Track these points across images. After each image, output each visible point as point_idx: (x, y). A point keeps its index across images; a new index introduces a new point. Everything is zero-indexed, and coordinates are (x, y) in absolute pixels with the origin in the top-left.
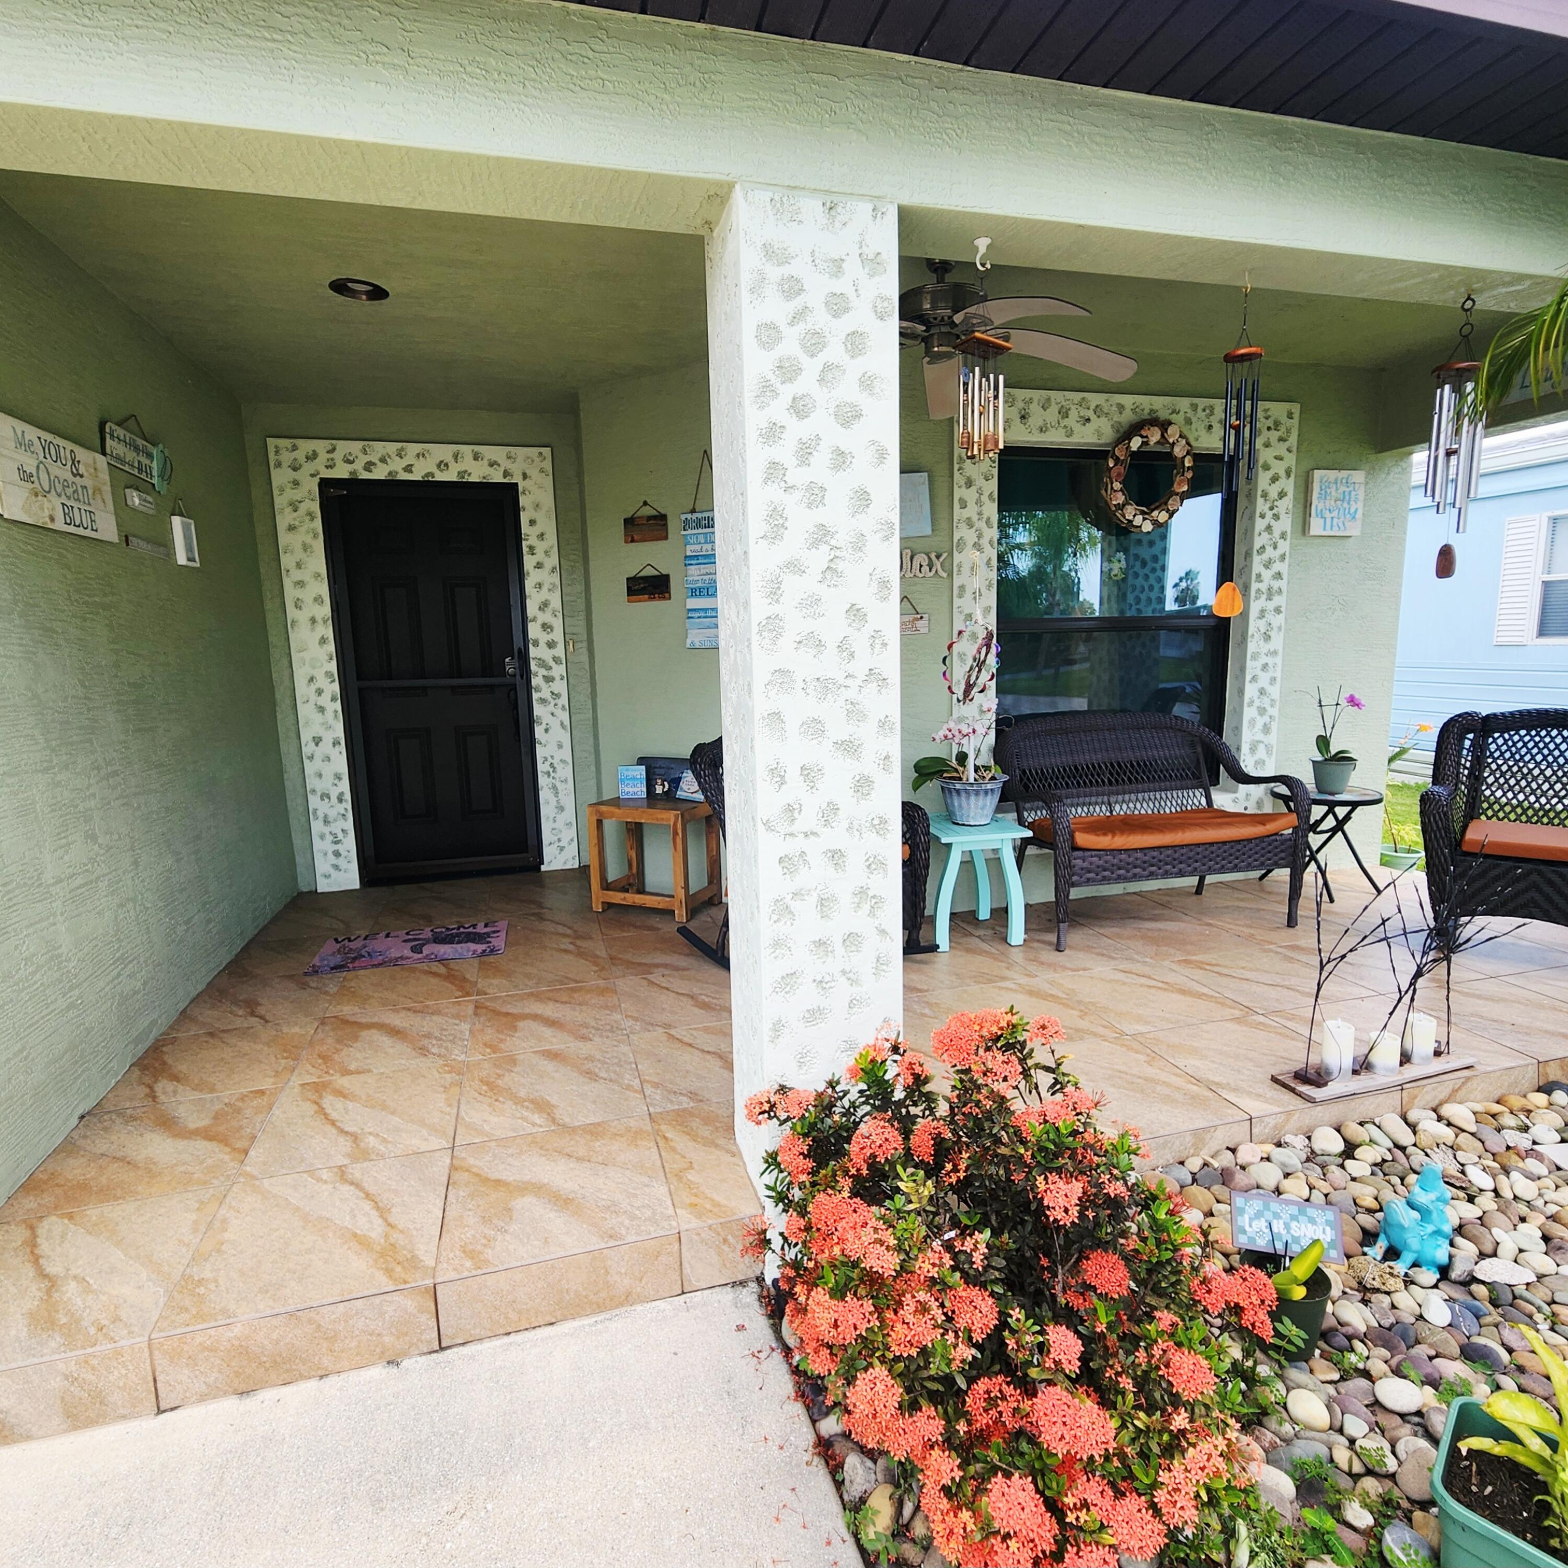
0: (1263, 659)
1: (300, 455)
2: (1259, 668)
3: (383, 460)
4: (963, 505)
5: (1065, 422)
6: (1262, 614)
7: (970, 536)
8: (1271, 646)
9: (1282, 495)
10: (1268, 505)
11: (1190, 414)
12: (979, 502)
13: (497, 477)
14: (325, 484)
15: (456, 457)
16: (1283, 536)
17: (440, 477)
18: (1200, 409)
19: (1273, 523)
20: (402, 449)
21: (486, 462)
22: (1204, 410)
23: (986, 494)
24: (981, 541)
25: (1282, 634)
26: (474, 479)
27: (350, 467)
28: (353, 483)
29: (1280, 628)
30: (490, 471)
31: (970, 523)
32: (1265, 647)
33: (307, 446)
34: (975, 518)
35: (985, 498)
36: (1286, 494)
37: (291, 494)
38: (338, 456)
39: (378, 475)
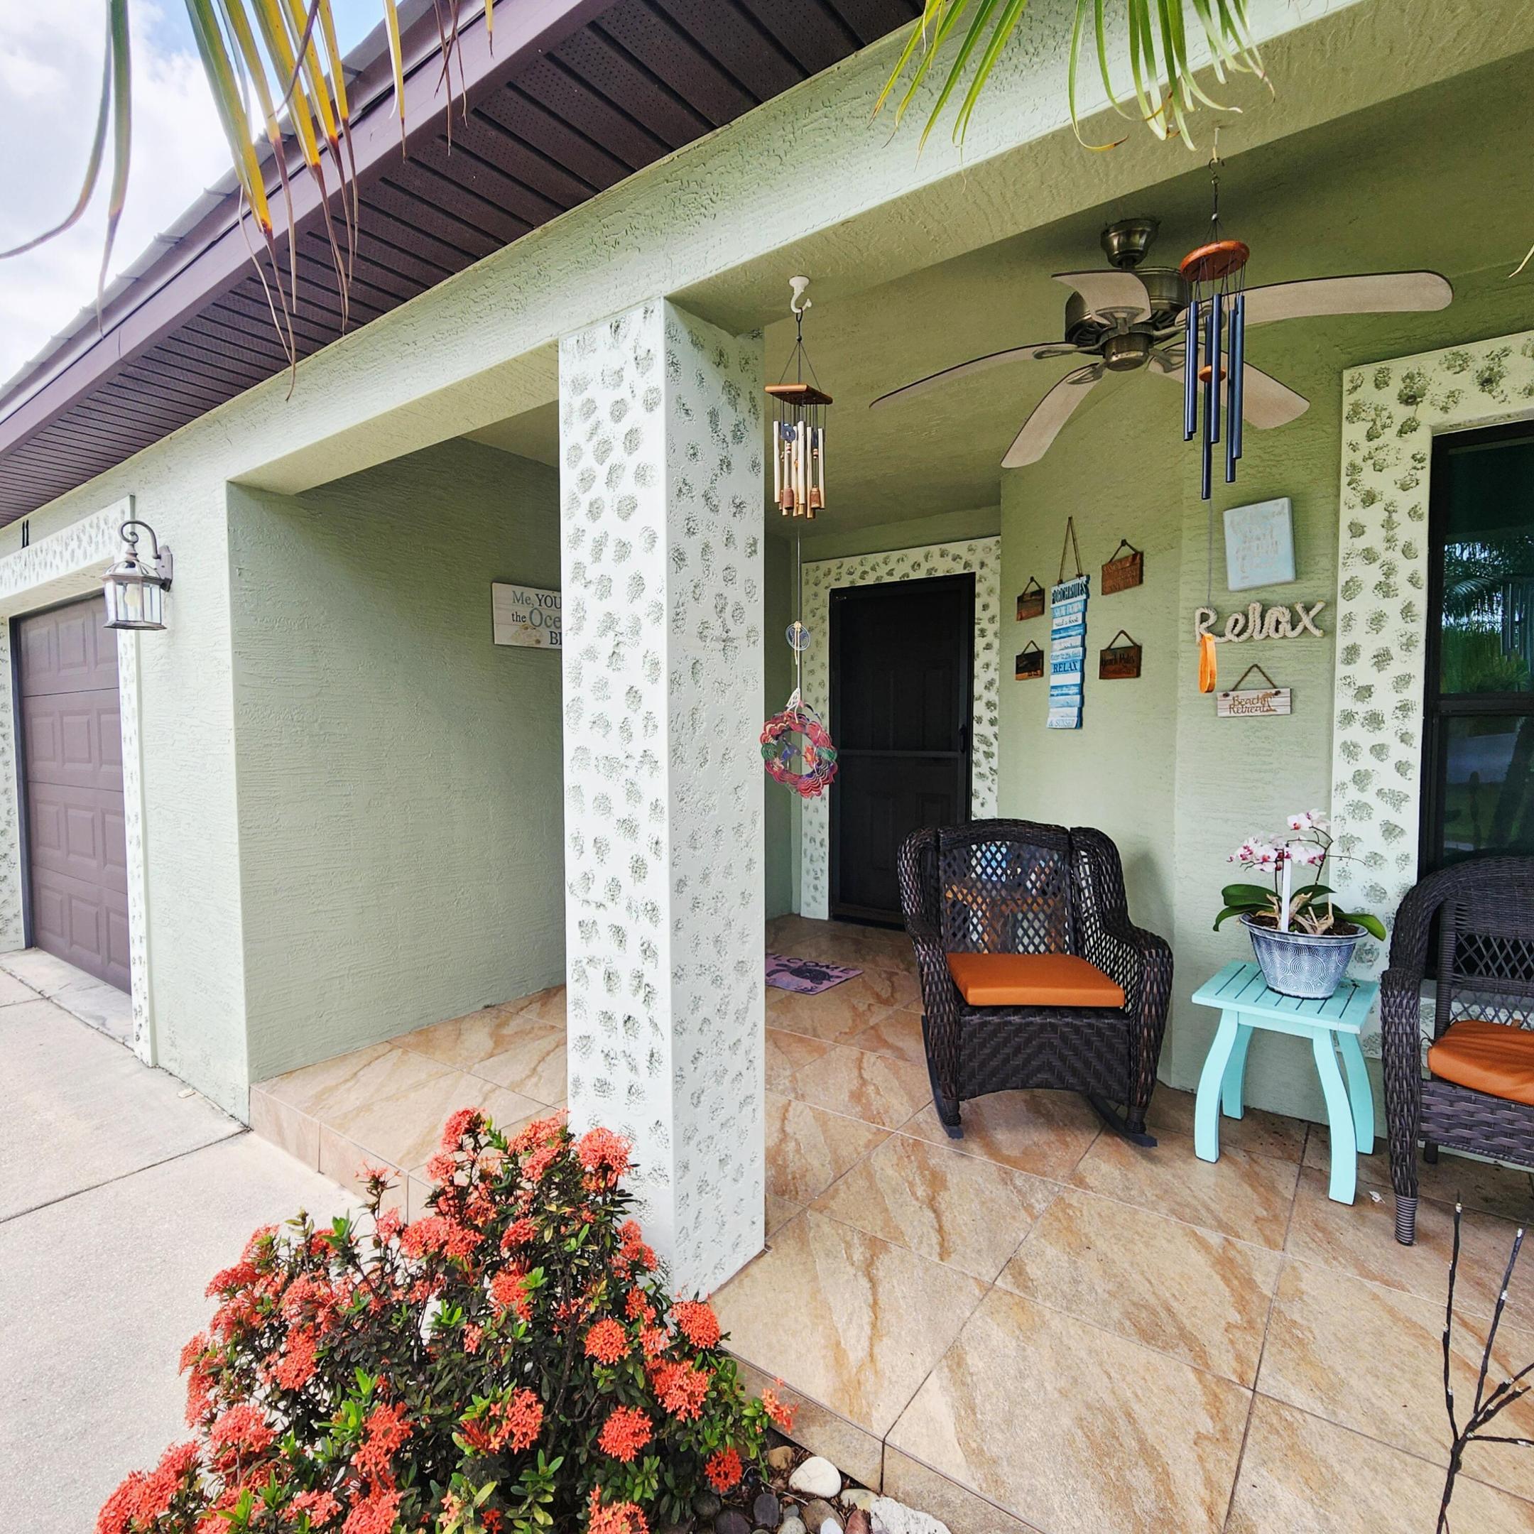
1: (820, 573)
3: (873, 569)
4: (1357, 530)
7: (1369, 574)
12: (1388, 525)
13: (959, 570)
14: (834, 593)
15: (926, 558)
17: (914, 576)
20: (888, 557)
21: (950, 558)
23: (1405, 510)
26: (940, 574)
27: (851, 578)
28: (853, 590)
30: (953, 564)
31: (1369, 556)
33: (824, 565)
34: (1380, 547)
35: (1401, 516)
37: (814, 604)
38: (844, 570)
39: (870, 580)
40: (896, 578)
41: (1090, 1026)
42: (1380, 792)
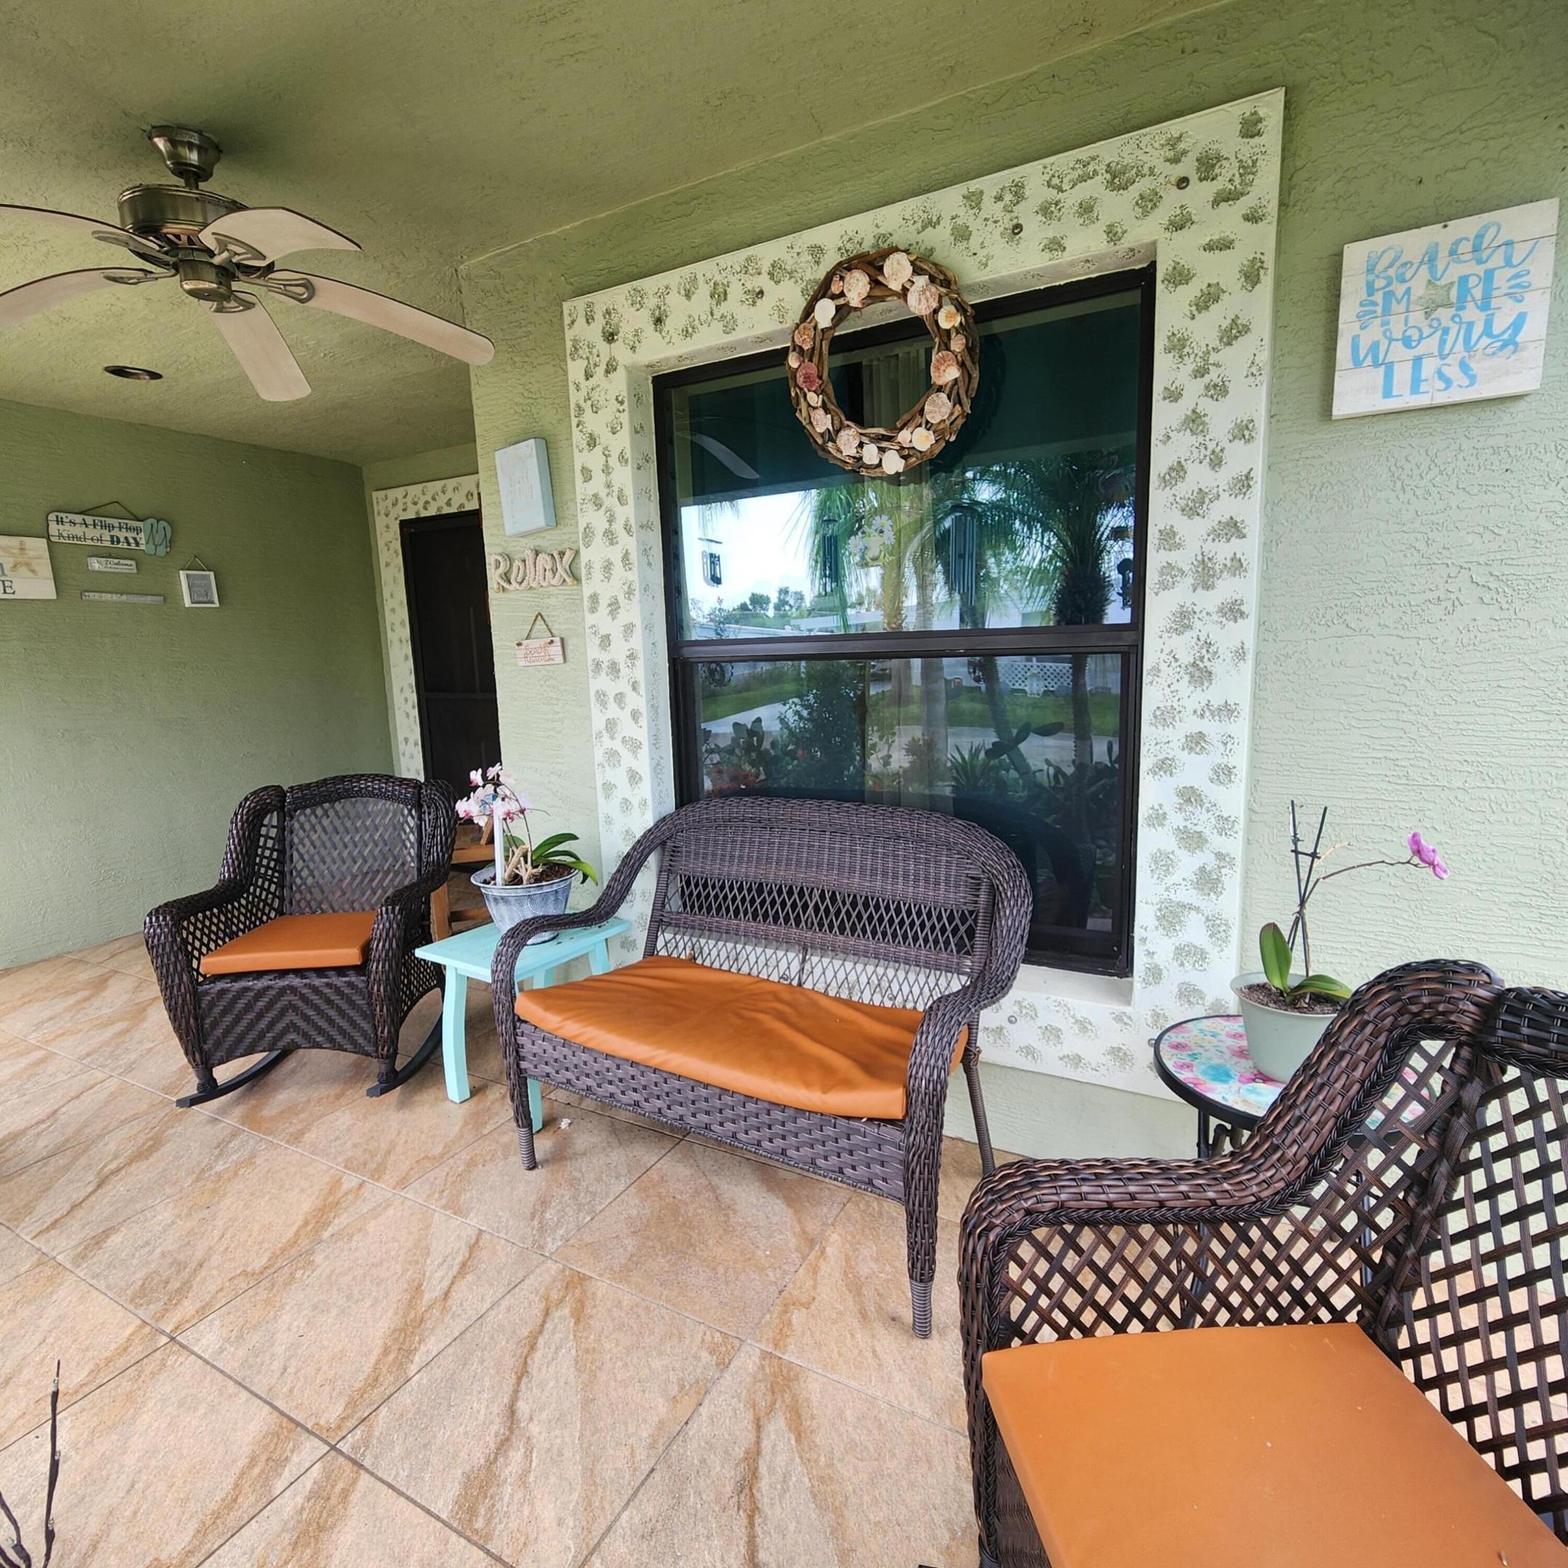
0: (1192, 725)
1: (389, 502)
2: (1176, 745)
3: (434, 498)
4: (587, 474)
5: (724, 308)
6: (1183, 620)
7: (598, 521)
8: (1215, 694)
9: (1234, 332)
10: (1190, 365)
11: (965, 216)
12: (607, 470)
14: (404, 524)
16: (1243, 432)
18: (987, 201)
19: (1206, 405)
20: (445, 486)
22: (999, 198)
23: (615, 454)
24: (614, 526)
25: (1248, 667)
27: (415, 508)
28: (419, 521)
29: (1240, 654)
31: (597, 502)
32: (1192, 698)
33: (391, 494)
34: (603, 493)
35: (613, 461)
36: (1246, 329)
37: (387, 536)
38: (409, 499)
39: (432, 512)
40: (453, 510)
41: (329, 985)
42: (624, 740)
